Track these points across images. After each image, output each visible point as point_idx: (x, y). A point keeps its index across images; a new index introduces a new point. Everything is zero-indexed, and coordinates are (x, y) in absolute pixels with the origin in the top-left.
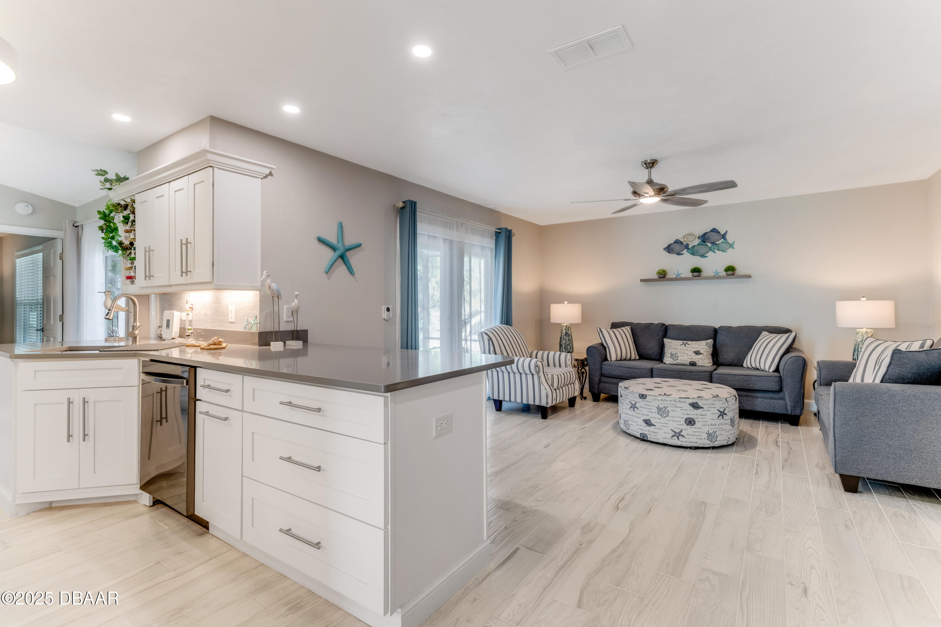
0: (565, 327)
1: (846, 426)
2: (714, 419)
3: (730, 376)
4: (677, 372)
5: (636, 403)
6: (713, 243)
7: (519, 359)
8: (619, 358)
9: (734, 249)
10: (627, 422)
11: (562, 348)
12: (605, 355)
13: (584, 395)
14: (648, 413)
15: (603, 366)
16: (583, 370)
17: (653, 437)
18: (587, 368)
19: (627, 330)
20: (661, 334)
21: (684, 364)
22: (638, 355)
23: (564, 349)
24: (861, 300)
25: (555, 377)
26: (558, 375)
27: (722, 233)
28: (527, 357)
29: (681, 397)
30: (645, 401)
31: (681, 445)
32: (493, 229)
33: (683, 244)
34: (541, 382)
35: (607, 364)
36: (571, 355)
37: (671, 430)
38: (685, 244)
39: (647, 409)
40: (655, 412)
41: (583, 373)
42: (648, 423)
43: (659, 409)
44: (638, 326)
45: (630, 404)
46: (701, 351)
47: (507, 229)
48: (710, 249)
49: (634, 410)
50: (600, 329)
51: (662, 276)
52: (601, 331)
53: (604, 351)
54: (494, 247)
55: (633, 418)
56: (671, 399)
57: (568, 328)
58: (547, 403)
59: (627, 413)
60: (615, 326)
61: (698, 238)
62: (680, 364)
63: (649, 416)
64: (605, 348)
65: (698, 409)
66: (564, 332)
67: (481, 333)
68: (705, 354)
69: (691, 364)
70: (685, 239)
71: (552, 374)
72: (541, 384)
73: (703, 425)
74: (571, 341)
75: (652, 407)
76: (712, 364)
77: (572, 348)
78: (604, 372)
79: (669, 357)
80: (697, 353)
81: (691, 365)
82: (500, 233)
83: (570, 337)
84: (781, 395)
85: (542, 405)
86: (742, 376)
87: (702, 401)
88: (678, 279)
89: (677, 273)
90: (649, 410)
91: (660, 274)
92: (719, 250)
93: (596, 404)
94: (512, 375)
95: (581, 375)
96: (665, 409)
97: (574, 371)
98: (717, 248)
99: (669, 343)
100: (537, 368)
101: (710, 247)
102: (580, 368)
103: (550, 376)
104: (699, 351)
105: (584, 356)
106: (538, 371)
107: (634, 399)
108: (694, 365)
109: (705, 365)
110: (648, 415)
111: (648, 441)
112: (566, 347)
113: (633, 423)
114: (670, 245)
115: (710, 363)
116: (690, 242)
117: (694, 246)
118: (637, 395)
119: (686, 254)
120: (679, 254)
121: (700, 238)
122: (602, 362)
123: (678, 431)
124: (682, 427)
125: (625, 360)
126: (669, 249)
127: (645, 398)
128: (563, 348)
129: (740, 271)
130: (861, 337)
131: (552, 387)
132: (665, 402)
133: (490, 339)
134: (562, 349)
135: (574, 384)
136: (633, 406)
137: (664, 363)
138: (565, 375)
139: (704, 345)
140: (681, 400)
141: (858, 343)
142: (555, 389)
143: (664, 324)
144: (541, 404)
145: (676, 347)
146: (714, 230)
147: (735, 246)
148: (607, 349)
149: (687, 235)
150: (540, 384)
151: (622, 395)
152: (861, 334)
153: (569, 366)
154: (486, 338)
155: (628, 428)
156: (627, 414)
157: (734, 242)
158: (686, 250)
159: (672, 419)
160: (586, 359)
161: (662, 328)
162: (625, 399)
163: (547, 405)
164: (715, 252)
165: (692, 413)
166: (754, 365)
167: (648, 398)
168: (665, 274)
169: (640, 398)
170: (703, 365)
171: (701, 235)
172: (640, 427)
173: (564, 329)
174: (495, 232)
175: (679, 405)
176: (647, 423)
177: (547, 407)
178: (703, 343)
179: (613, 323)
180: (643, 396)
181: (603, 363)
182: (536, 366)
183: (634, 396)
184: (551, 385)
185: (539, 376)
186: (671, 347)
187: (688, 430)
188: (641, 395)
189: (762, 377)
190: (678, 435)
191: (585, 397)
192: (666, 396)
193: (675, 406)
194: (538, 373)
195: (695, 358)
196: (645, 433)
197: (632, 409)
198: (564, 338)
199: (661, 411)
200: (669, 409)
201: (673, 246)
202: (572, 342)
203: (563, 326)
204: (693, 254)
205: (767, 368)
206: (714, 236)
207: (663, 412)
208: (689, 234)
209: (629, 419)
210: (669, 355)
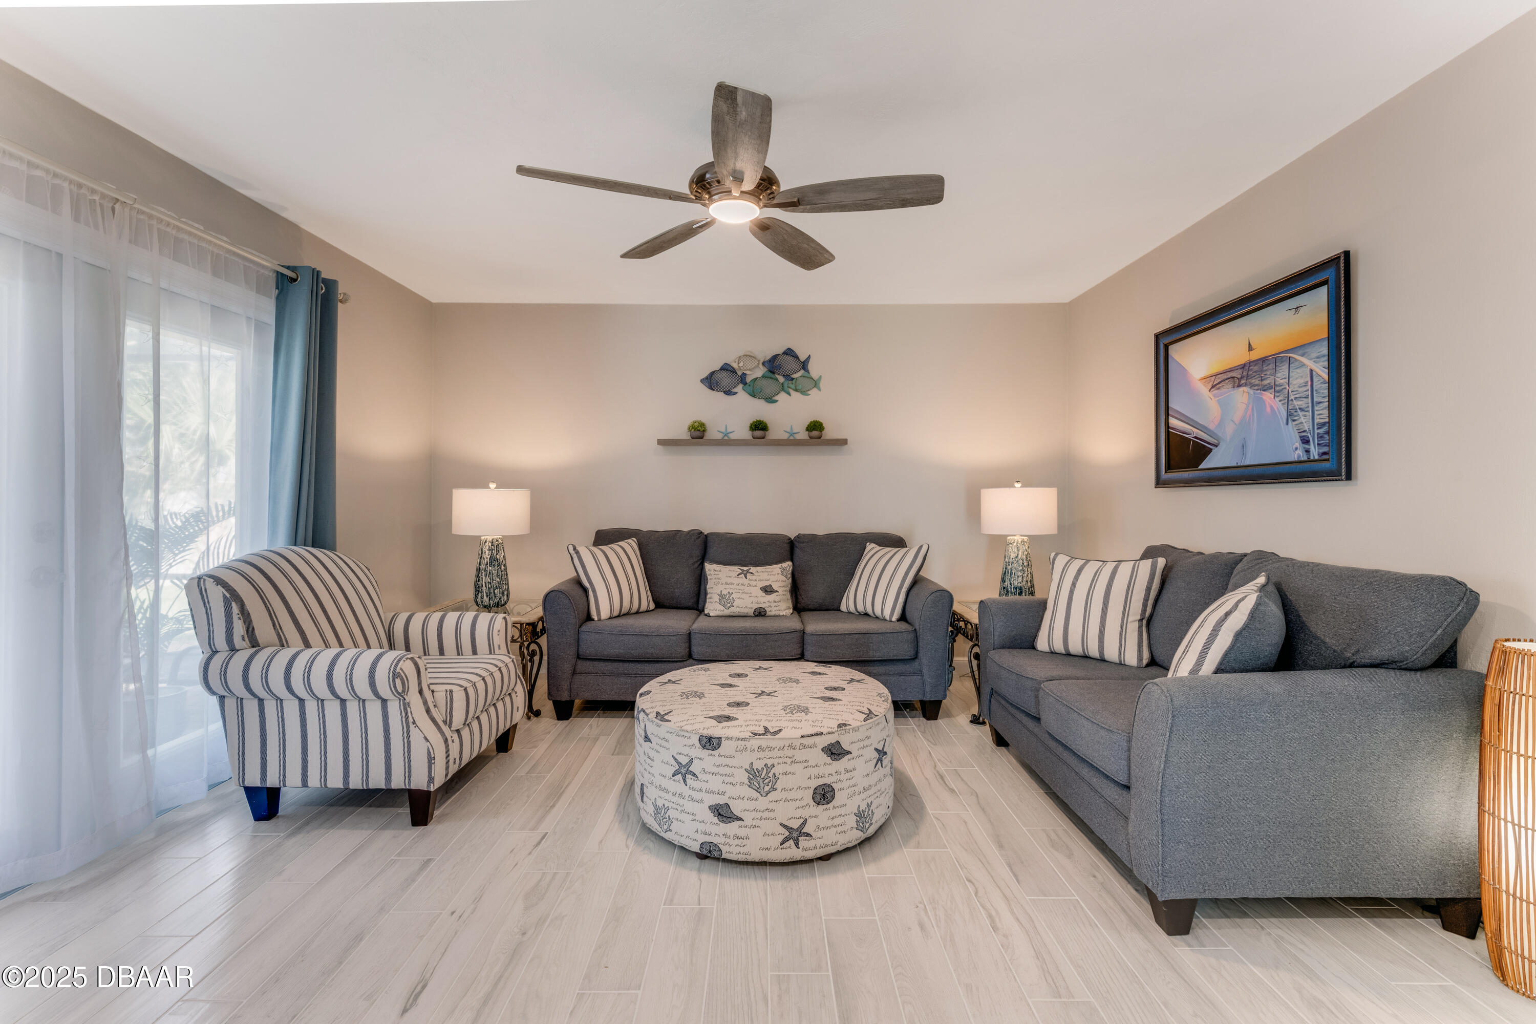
0: (488, 544)
1: (1188, 787)
2: (868, 775)
3: (836, 637)
4: (741, 636)
5: (691, 761)
6: (788, 377)
7: (337, 656)
8: (616, 613)
9: (820, 390)
10: (665, 813)
11: (480, 594)
12: (586, 609)
13: (535, 709)
14: (723, 788)
15: (583, 636)
16: (533, 647)
17: (736, 850)
18: (543, 641)
19: (630, 546)
20: (697, 553)
21: (745, 614)
22: (653, 599)
23: (485, 597)
24: (1015, 487)
25: (459, 696)
26: (466, 689)
27: (802, 358)
28: (369, 647)
29: (805, 733)
30: (717, 755)
31: (802, 859)
32: (269, 264)
33: (736, 373)
34: (411, 720)
35: (591, 630)
36: (505, 618)
37: (781, 824)
38: (740, 373)
39: (722, 775)
40: (742, 784)
41: (533, 654)
42: (723, 813)
43: (753, 773)
44: (653, 537)
45: (675, 764)
46: (775, 587)
47: (318, 272)
48: (783, 388)
49: (685, 781)
50: (575, 549)
51: (698, 433)
52: (577, 552)
53: (584, 599)
54: (271, 320)
55: (681, 801)
56: (781, 744)
57: (497, 546)
58: (431, 780)
59: (663, 786)
60: (603, 538)
61: (763, 364)
62: (737, 614)
63: (727, 795)
64: (585, 591)
65: (841, 759)
66: (487, 555)
67: (199, 578)
68: (780, 590)
69: (757, 614)
70: (741, 364)
71: (449, 687)
72: (412, 726)
73: (849, 796)
74: (503, 577)
75: (735, 771)
76: (791, 611)
77: (505, 593)
78: (586, 649)
79: (716, 602)
80: (768, 590)
81: (757, 616)
82: (294, 280)
83: (503, 567)
84: (916, 664)
85: (412, 788)
86: (857, 636)
87: (848, 734)
88: (726, 442)
89: (723, 430)
90: (727, 779)
91: (696, 430)
92: (796, 390)
93: (566, 726)
94: (311, 707)
95: (529, 658)
96: (768, 773)
97: (513, 661)
98: (793, 386)
99: (716, 573)
100: (398, 681)
101: (782, 384)
102: (526, 644)
103: (441, 696)
104: (770, 585)
105: (534, 613)
106: (400, 690)
107: (686, 751)
108: (762, 616)
109: (781, 614)
110: (723, 793)
111: (725, 861)
112: (490, 593)
113: (683, 817)
114: (713, 373)
115: (789, 608)
116: (750, 370)
117: (757, 378)
118: (695, 740)
119: (742, 395)
120: (729, 393)
121: (766, 364)
122: (580, 627)
123: (795, 824)
124: (805, 813)
125: (628, 614)
126: (711, 381)
127: (717, 746)
128: (485, 595)
129: (830, 432)
130: (1015, 550)
131: (445, 729)
132: (768, 753)
133: (233, 596)
134: (482, 598)
135: (513, 695)
136: (683, 771)
137: (706, 615)
138: (489, 680)
139: (778, 574)
140: (804, 741)
141: (1011, 561)
142: (458, 731)
143: (701, 532)
144: (409, 785)
145: (729, 580)
146: (789, 352)
147: (822, 385)
148: (591, 593)
149: (744, 355)
150: (408, 723)
151: (650, 736)
152: (1015, 544)
153: (499, 648)
154: (216, 594)
155: (665, 827)
156: (665, 790)
157: (821, 376)
158: (741, 386)
159: (784, 795)
160: (541, 619)
161: (699, 539)
162: (657, 748)
163: (428, 785)
164: (789, 394)
165: (830, 771)
166: (861, 608)
167: (726, 748)
168: (704, 431)
169: (704, 747)
170: (777, 613)
171: (768, 357)
172: (701, 827)
173: (486, 549)
174: (275, 275)
175: (800, 755)
176: (720, 814)
177: (429, 792)
178: (776, 569)
179: (599, 530)
180: (710, 743)
181: (584, 628)
182: (396, 675)
183: (686, 741)
184: (445, 722)
185: (404, 704)
186: (720, 581)
187: (819, 817)
188: (705, 740)
189: (888, 634)
190: (795, 834)
191: (537, 711)
192: (769, 736)
193: (791, 760)
194: (402, 695)
195: (765, 601)
196: (715, 840)
197: (679, 777)
198: (486, 571)
199: (759, 779)
200: (777, 770)
201: (719, 376)
202: (507, 580)
203: (486, 542)
204: (753, 395)
205: (887, 615)
206: (789, 360)
207: (761, 781)
208: (746, 355)
209: (670, 805)
210: (716, 598)
